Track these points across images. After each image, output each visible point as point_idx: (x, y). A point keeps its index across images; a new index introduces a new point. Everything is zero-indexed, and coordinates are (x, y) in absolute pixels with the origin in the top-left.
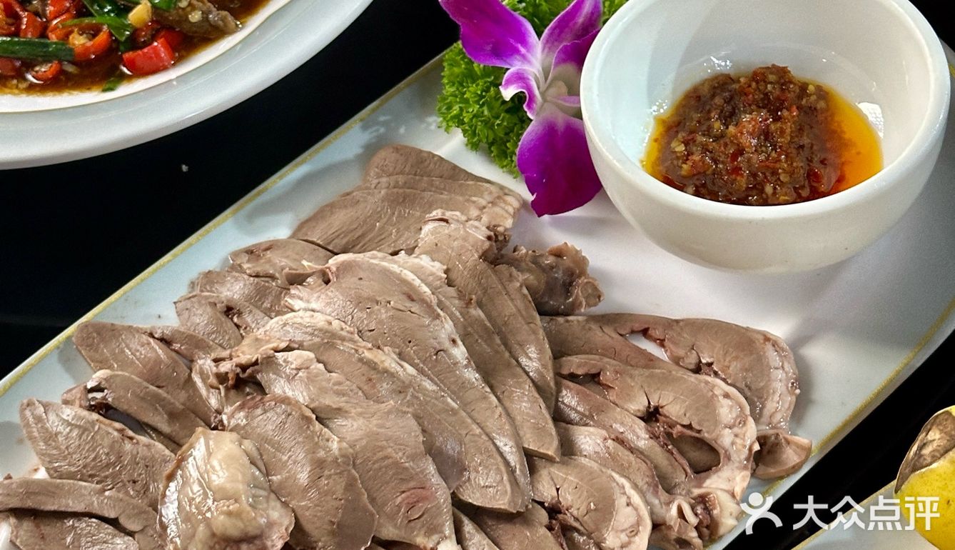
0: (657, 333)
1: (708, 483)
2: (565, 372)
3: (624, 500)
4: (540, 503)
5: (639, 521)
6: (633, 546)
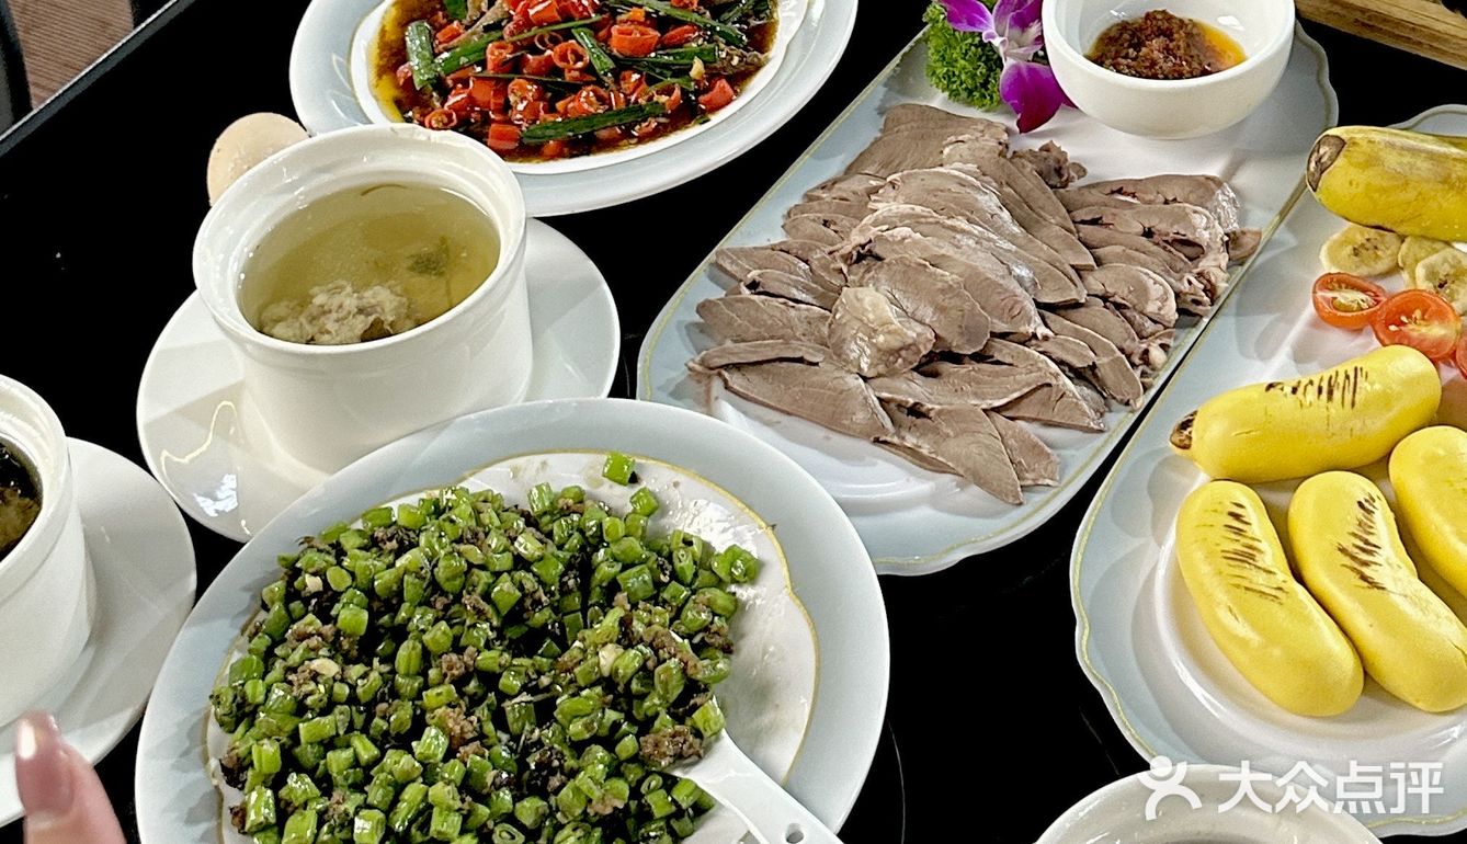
0: (1131, 190)
1: (1201, 264)
2: (1078, 219)
3: (1152, 281)
4: (1096, 296)
5: (1166, 293)
6: (1166, 307)
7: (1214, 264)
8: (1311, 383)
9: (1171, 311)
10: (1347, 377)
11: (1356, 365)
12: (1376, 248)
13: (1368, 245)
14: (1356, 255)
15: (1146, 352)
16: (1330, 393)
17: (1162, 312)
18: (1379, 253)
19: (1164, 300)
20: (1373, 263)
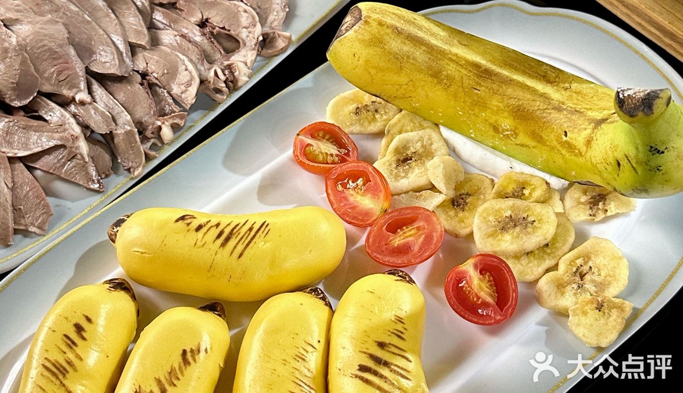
1: (232, 58)
3: (184, 67)
4: (138, 72)
5: (192, 79)
6: (188, 92)
7: (242, 59)
8: (218, 225)
9: (190, 96)
10: (251, 229)
11: (266, 219)
12: (376, 111)
13: (372, 108)
14: (357, 113)
15: (160, 128)
16: (228, 239)
17: (183, 96)
18: (377, 116)
19: (189, 84)
20: (366, 124)
